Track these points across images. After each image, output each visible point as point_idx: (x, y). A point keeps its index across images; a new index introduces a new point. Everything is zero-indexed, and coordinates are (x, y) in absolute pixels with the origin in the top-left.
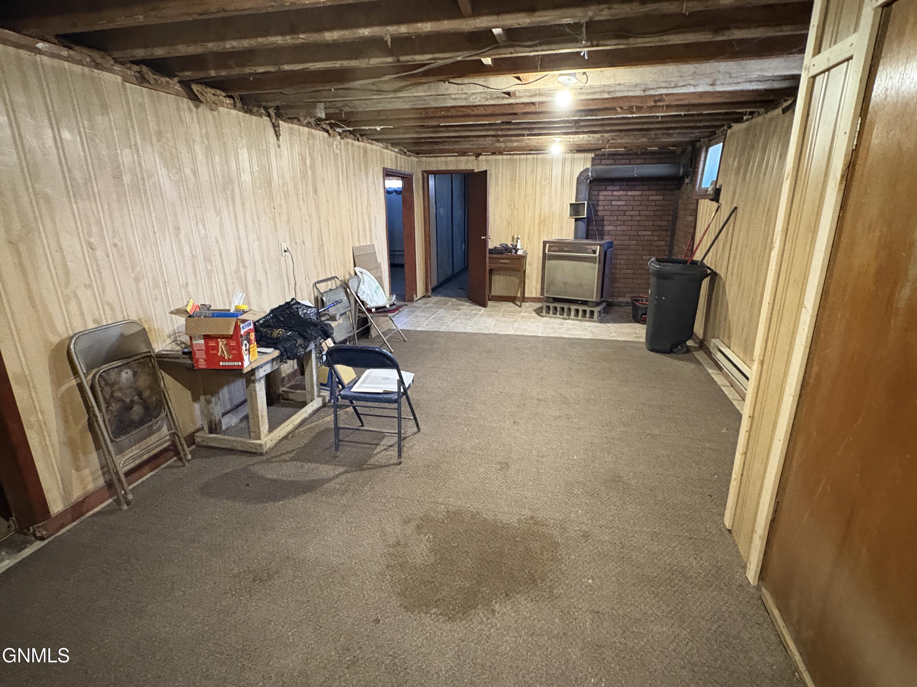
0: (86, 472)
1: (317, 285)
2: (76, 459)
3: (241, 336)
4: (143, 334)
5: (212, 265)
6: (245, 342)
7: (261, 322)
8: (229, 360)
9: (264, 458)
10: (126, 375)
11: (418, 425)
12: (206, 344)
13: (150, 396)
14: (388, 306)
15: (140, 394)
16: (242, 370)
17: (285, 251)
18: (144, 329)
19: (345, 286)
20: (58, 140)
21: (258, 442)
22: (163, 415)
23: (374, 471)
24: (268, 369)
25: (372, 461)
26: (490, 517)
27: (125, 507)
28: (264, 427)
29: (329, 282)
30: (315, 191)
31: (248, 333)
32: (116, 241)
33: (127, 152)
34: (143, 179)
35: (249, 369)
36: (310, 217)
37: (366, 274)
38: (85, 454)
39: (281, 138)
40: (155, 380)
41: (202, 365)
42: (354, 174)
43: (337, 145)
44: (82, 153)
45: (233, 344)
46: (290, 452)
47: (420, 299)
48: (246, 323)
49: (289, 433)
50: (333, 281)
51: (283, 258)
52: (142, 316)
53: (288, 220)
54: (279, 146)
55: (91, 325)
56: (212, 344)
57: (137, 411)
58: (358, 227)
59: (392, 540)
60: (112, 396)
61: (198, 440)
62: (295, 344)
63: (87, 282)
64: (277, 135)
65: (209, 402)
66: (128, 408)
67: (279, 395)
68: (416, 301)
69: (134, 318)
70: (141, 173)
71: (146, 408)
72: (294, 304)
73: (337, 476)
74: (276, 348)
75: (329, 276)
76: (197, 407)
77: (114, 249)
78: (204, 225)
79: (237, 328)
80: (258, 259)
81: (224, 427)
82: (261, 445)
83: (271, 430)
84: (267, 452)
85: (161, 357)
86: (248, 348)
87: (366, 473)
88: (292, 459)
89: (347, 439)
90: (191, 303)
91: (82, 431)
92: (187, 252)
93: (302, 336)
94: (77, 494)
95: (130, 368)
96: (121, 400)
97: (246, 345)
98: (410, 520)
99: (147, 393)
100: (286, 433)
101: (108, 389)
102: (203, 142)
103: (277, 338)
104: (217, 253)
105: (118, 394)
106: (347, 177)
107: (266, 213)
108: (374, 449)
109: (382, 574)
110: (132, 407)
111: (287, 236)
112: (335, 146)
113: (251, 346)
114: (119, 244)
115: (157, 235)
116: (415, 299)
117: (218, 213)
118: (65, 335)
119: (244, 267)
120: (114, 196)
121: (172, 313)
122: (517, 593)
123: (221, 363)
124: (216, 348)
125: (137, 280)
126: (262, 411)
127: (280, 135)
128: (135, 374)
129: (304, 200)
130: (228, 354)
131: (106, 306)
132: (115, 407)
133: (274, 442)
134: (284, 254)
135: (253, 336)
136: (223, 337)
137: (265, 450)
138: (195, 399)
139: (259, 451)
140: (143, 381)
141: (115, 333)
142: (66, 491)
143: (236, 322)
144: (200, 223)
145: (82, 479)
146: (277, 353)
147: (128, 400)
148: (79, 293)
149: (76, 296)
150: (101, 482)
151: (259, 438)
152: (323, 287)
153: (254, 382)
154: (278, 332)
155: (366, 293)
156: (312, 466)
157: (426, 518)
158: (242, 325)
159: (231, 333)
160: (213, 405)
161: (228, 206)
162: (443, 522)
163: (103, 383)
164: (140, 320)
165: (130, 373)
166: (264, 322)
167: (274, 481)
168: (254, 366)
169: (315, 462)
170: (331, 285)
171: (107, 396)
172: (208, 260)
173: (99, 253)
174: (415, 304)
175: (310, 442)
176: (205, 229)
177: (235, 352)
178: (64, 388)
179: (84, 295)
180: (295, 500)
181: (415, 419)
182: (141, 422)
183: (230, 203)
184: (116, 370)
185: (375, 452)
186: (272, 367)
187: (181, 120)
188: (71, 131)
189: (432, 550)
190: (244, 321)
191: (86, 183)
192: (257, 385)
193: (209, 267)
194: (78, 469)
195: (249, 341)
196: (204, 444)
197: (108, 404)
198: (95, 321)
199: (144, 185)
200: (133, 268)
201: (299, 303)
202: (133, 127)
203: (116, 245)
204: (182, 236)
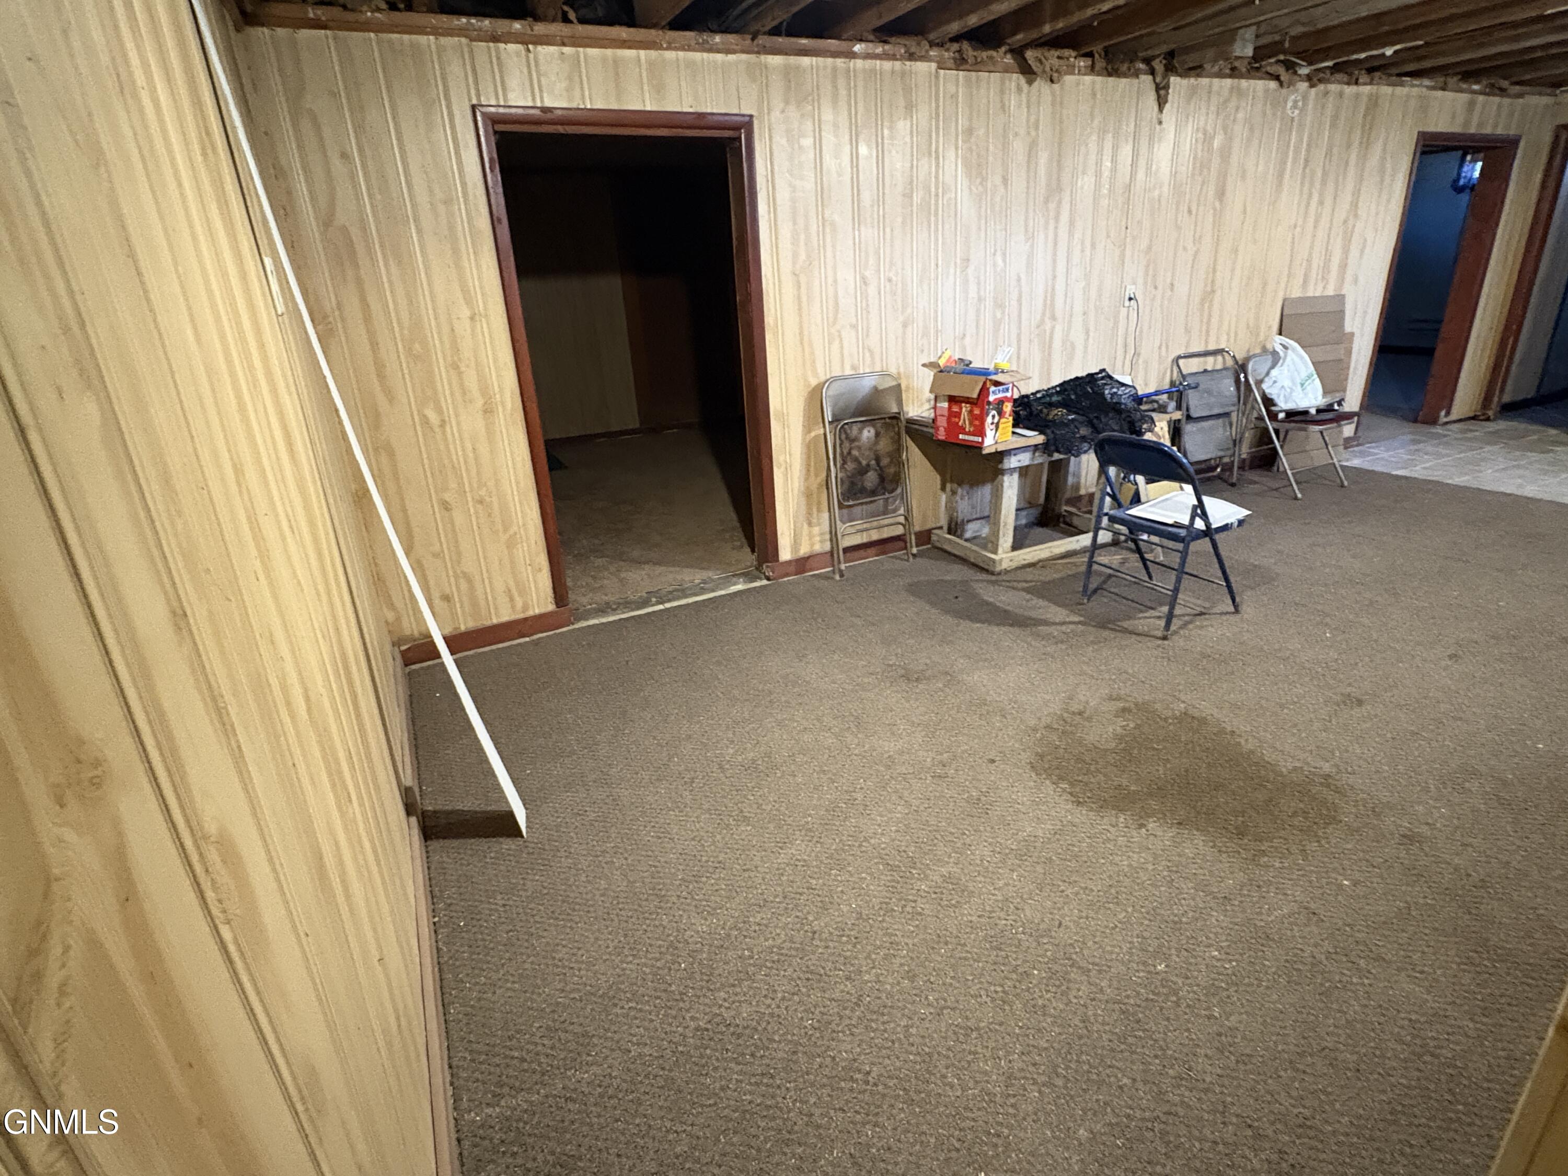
0: (816, 530)
1: (1181, 362)
2: (809, 513)
3: (989, 403)
4: (897, 390)
5: (1003, 313)
6: (994, 412)
7: (1039, 395)
8: (969, 434)
9: (994, 578)
10: (868, 434)
11: (1234, 600)
12: (950, 408)
13: (889, 466)
14: (1313, 411)
15: (878, 460)
16: (981, 448)
17: (1130, 299)
18: (899, 385)
19: (1242, 367)
20: (855, 157)
21: (993, 556)
22: (899, 491)
23: (1119, 634)
24: (1024, 459)
25: (1126, 624)
26: (1249, 745)
27: (837, 577)
28: (1006, 539)
29: (1210, 359)
30: (1221, 194)
31: (1001, 402)
32: (891, 275)
33: (924, 161)
34: (937, 195)
35: (993, 450)
36: (1197, 240)
37: (1294, 350)
38: (819, 510)
39: (1168, 106)
40: (898, 448)
41: (942, 435)
42: (1329, 153)
43: (1295, 102)
44: (875, 172)
45: (977, 411)
46: (1026, 581)
47: (1460, 421)
48: (1001, 388)
49: (1040, 561)
50: (1220, 358)
51: (1124, 311)
52: (902, 370)
53: (1149, 248)
54: (1160, 123)
55: (848, 372)
56: (955, 409)
57: (871, 479)
58: (1309, 261)
59: (1075, 707)
60: (849, 453)
61: (934, 538)
62: (1074, 433)
63: (854, 321)
64: (1161, 102)
65: (954, 493)
66: (862, 471)
67: (1059, 516)
68: (1447, 423)
69: (893, 370)
70: (937, 188)
71: (882, 479)
72: (1103, 378)
73: (1064, 623)
74: (1041, 433)
75: (1211, 347)
76: (944, 498)
77: (888, 285)
78: (1004, 254)
79: (984, 391)
80: (1078, 308)
81: (968, 535)
82: (994, 561)
83: (1016, 547)
84: (999, 574)
85: (910, 421)
86: (996, 420)
87: (1106, 633)
88: (1024, 590)
89: (1113, 590)
90: (946, 356)
91: (820, 485)
92: (973, 294)
93: (1091, 424)
94: (804, 551)
95: (874, 426)
96: (856, 460)
97: (993, 417)
98: (1118, 698)
99: (885, 461)
100: (1036, 559)
101: (847, 444)
102: (1029, 133)
103: (1053, 421)
104: (1015, 296)
105: (855, 453)
106: (1307, 161)
107: (1108, 236)
108: (1142, 612)
109: (1035, 730)
110: (867, 472)
111: (1141, 274)
112: (1290, 104)
113: (1003, 420)
114: (894, 278)
115: (940, 269)
116: (1443, 419)
117: (1030, 238)
118: (823, 379)
119: (1053, 318)
120: (900, 220)
121: (924, 365)
122: (1198, 830)
123: (961, 436)
124: (958, 415)
125: (905, 326)
126: (1006, 517)
127: (1166, 102)
128: (877, 435)
129: (1190, 212)
130: (971, 424)
131: (867, 355)
132: (850, 466)
133: (1014, 565)
134: (1127, 303)
135: (1008, 407)
136: (967, 400)
137: (998, 569)
138: (943, 488)
139: (991, 568)
140: (884, 445)
141: (868, 384)
142: (796, 545)
143: (985, 383)
144: (999, 253)
145: (811, 537)
146: (1040, 439)
147: (864, 463)
148: (843, 334)
149: (840, 336)
150: (827, 547)
151: (995, 553)
152: (1191, 366)
153: (1002, 472)
154: (1059, 412)
155: (1278, 385)
156: (1041, 603)
157: (1142, 707)
158: (992, 389)
159: (975, 395)
160: (958, 498)
161: (1046, 228)
162: (1166, 720)
163: (843, 436)
164: (899, 374)
165: (873, 431)
166: (1043, 397)
167: (988, 604)
168: (1001, 448)
169: (1050, 601)
170: (1210, 363)
171: (845, 452)
172: (999, 305)
173: (872, 290)
174: (1439, 430)
175: (1062, 579)
176: (1004, 261)
177: (977, 423)
178: (813, 434)
179: (849, 337)
180: (995, 629)
181: (1229, 586)
182: (873, 493)
183: (1052, 223)
184: (859, 425)
185: (1141, 615)
186: (1033, 459)
187: (1003, 107)
188: (869, 146)
189: (1120, 738)
190: (997, 384)
191: (872, 206)
192: (1006, 478)
193: (999, 315)
194: (810, 524)
195: (1001, 413)
196: (938, 545)
197: (844, 462)
198: (853, 367)
199: (937, 204)
200: (904, 308)
201: (1111, 378)
202: (937, 128)
203: (890, 280)
204: (970, 270)
